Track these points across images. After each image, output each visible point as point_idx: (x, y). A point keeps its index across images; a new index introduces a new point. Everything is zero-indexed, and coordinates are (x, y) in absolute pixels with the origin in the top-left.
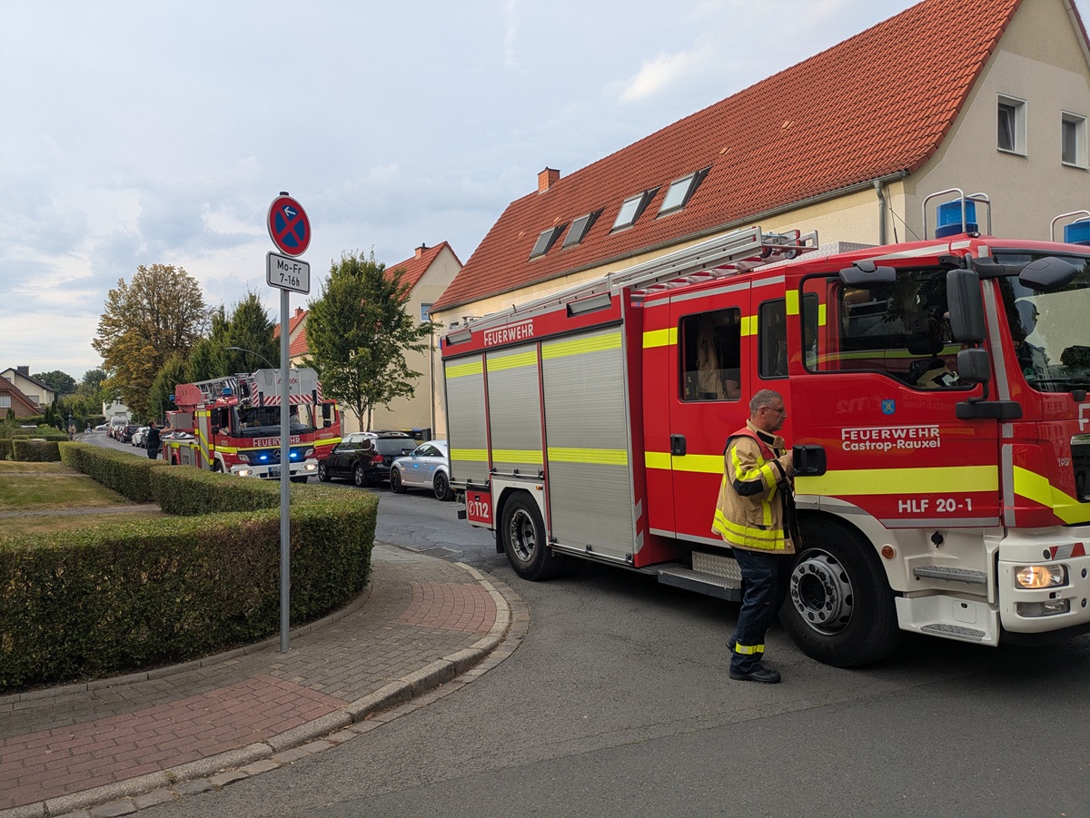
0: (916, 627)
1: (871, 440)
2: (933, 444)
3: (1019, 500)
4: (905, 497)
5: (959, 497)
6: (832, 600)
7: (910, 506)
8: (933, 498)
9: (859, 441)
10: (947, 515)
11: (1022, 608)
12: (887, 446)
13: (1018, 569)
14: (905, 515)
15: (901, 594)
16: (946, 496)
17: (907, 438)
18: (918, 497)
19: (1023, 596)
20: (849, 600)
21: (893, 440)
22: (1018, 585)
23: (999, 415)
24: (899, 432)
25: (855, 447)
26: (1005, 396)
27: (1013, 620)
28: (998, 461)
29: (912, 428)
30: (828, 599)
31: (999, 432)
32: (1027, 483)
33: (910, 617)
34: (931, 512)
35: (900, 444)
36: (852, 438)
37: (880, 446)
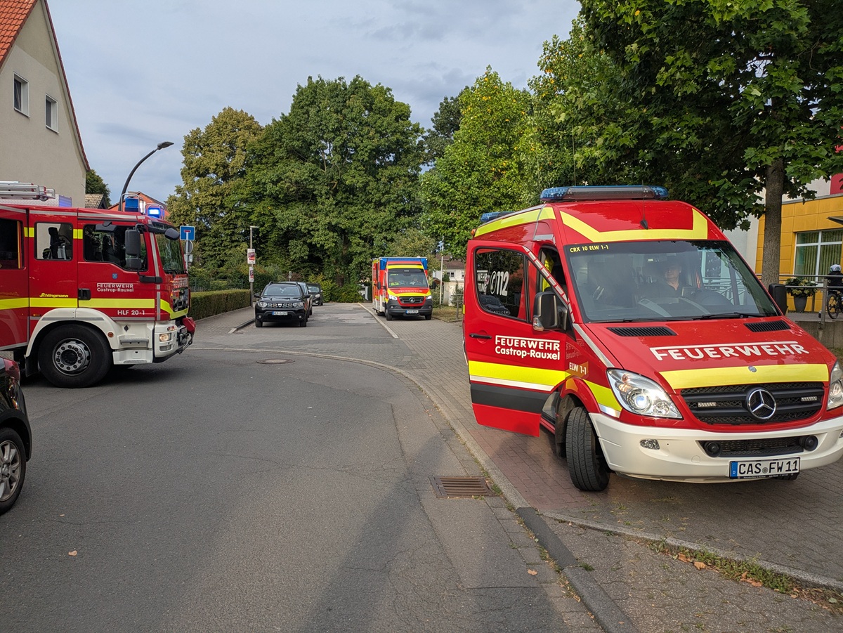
0: (121, 362)
1: (108, 288)
2: (131, 290)
3: (162, 311)
4: (120, 309)
5: (140, 310)
6: (82, 359)
7: (122, 312)
8: (130, 310)
9: (104, 288)
10: (135, 316)
11: (161, 348)
12: (114, 290)
13: (160, 335)
14: (120, 315)
15: (114, 350)
16: (135, 309)
17: (121, 288)
18: (125, 309)
19: (163, 344)
20: (88, 358)
21: (116, 288)
22: (160, 341)
23: (156, 281)
24: (119, 285)
25: (102, 290)
26: (158, 275)
27: (158, 353)
28: (154, 297)
29: (123, 284)
30: (79, 358)
31: (155, 286)
32: (164, 305)
33: (118, 359)
34: (129, 315)
35: (119, 290)
36: (101, 286)
37: (111, 290)
